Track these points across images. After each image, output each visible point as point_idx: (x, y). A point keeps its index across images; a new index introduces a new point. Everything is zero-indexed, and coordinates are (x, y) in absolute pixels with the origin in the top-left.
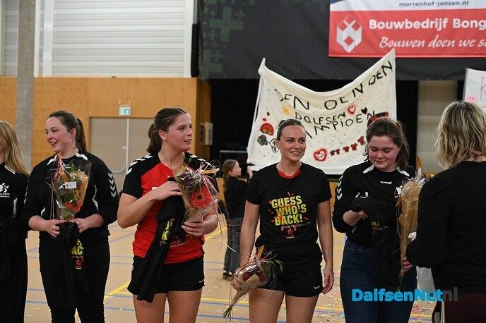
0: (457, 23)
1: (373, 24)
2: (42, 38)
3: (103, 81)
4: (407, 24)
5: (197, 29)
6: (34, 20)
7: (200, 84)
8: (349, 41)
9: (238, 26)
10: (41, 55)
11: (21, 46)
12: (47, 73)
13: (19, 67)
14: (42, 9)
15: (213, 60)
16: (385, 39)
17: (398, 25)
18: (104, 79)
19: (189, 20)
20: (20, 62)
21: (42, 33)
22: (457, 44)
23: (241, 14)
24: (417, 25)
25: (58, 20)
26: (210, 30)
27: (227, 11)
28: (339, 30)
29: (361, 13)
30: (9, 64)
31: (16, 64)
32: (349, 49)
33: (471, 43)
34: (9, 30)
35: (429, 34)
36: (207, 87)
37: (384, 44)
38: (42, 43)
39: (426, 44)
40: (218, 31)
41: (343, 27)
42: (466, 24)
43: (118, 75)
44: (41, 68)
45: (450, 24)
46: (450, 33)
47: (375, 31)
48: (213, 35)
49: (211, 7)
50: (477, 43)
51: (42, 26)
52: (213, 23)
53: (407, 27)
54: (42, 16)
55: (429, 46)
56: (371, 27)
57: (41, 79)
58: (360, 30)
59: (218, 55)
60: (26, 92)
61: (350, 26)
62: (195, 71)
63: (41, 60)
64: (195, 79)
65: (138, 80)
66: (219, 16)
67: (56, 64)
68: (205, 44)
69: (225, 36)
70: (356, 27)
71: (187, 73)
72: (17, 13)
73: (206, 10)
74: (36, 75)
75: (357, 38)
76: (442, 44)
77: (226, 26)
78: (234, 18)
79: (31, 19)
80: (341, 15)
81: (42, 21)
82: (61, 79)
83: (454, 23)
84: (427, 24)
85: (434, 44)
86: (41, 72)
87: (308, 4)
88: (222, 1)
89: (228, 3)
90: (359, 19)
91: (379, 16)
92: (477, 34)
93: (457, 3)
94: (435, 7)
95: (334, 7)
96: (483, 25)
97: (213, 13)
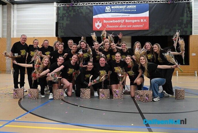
0: (127, 21)
1: (105, 21)
2: (13, 26)
3: (31, 38)
4: (114, 21)
5: (57, 24)
8: (98, 26)
9: (68, 22)
10: (13, 31)
11: (7, 29)
12: (15, 37)
13: (7, 35)
14: (13, 18)
15: (61, 32)
16: (108, 25)
17: (111, 22)
19: (55, 21)
20: (7, 34)
21: (13, 25)
22: (127, 26)
23: (69, 19)
24: (116, 21)
25: (18, 21)
26: (60, 24)
27: (65, 18)
28: (96, 23)
29: (101, 18)
30: (4, 34)
31: (6, 34)
32: (98, 28)
33: (130, 26)
34: (4, 25)
35: (120, 24)
36: (61, 39)
37: (108, 27)
38: (13, 28)
39: (119, 27)
40: (63, 24)
41: (97, 22)
42: (129, 21)
43: (35, 37)
44: (13, 35)
45: (125, 21)
46: (125, 23)
47: (105, 23)
48: (61, 25)
49: (61, 17)
50: (132, 26)
51: (13, 23)
52: (61, 22)
53: (114, 22)
54: (13, 20)
55: (120, 27)
56: (104, 22)
58: (101, 23)
59: (63, 31)
60: (9, 42)
61: (98, 22)
62: (57, 35)
63: (13, 33)
64: (57, 37)
66: (63, 20)
67: (17, 34)
68: (59, 27)
69: (65, 25)
70: (100, 22)
71: (55, 36)
72: (6, 20)
73: (59, 18)
74: (12, 37)
75: (101, 25)
76: (123, 26)
77: (65, 22)
78: (67, 20)
79: (10, 21)
81: (13, 22)
83: (126, 21)
84: (119, 21)
85: (121, 26)
86: (13, 36)
87: (87, 16)
88: (64, 15)
89: (65, 16)
90: (101, 20)
91: (106, 19)
92: (131, 24)
93: (127, 15)
94: (121, 17)
95: (94, 17)
96: (133, 21)
97: (61, 19)
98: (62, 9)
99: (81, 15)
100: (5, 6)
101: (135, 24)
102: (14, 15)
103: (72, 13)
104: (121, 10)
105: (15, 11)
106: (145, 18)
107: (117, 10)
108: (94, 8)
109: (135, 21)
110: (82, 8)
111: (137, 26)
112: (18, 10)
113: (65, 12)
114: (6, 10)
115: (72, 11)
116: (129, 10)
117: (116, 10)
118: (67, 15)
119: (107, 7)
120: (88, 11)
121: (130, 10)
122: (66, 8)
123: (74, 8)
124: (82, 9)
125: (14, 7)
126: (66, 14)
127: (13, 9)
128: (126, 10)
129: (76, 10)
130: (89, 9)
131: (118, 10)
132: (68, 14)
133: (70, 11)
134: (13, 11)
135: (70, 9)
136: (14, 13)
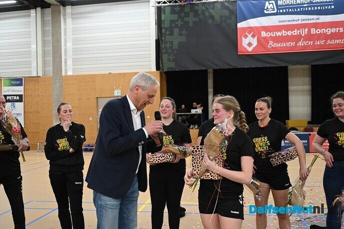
0: (313, 31)
1: (264, 34)
2: (66, 52)
3: (104, 76)
4: (284, 33)
5: (158, 43)
6: (61, 42)
7: (161, 74)
8: (250, 44)
9: (183, 39)
10: (66, 62)
11: (54, 57)
12: (70, 73)
13: (53, 70)
15: (169, 60)
16: (271, 43)
17: (279, 34)
18: (105, 74)
19: (153, 37)
20: (54, 67)
21: (66, 49)
22: (314, 43)
23: (184, 32)
24: (290, 33)
25: (75, 41)
26: (166, 43)
27: (176, 31)
28: (243, 38)
29: (256, 27)
30: (47, 69)
31: (51, 68)
32: (250, 49)
33: (322, 42)
34: (46, 49)
35: (298, 38)
37: (270, 46)
38: (66, 55)
39: (296, 44)
40: (171, 43)
41: (246, 37)
42: (319, 31)
43: (113, 72)
44: (66, 70)
45: (309, 31)
46: (309, 37)
47: (265, 38)
48: (168, 45)
49: (166, 29)
50: (326, 42)
51: (66, 45)
52: (168, 39)
53: (284, 35)
54: (65, 39)
55: (298, 45)
56: (262, 36)
57: (66, 76)
58: (256, 38)
59: (172, 57)
60: (58, 84)
61: (250, 36)
62: (158, 68)
63: (66, 65)
64: (158, 72)
66: (172, 34)
67: (75, 67)
68: (164, 51)
69: (176, 46)
70: (253, 36)
71: (154, 69)
72: (51, 38)
73: (163, 31)
74: (63, 74)
75: (255, 42)
76: (305, 43)
77: (176, 39)
78: (181, 35)
79: (59, 41)
80: (244, 29)
81: (66, 42)
82: (78, 76)
83: (312, 31)
84: (296, 32)
85: (300, 44)
86: (66, 72)
87: (224, 24)
88: (173, 25)
89: (177, 26)
90: (255, 31)
91: (267, 29)
92: (326, 37)
93: (313, 19)
94: (300, 22)
95: (239, 25)
96: (329, 31)
97: (168, 33)
98: (168, 10)
99: (210, 21)
100: (48, 11)
101: (333, 36)
102: (65, 29)
103: (191, 19)
104: (300, 8)
105: (69, 21)
107: (291, 8)
108: (239, 5)
109: (333, 30)
110: (211, 7)
111: (338, 41)
112: (74, 16)
113: (175, 17)
114: (49, 18)
115: (191, 14)
116: (317, 6)
117: (289, 8)
118: (179, 23)
119: (267, 3)
120: (226, 13)
121: (320, 6)
122: (177, 9)
123: (196, 8)
124: (213, 8)
125: (65, 11)
126: (177, 21)
127: (65, 15)
128: (311, 7)
129: (200, 12)
130: (227, 8)
131: (294, 8)
132: (182, 20)
133: (187, 15)
134: (65, 19)
135: (187, 10)
136: (65, 25)
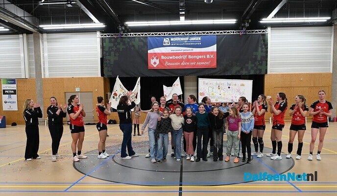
0: (190, 57)
1: (163, 57)
2: (44, 63)
5: (102, 60)
6: (40, 57)
7: (105, 79)
8: (155, 63)
9: (117, 58)
10: (44, 70)
11: (36, 67)
12: (47, 77)
14: (43, 52)
15: (108, 71)
16: (167, 62)
17: (171, 58)
18: (69, 78)
19: (99, 56)
20: (36, 73)
22: (190, 63)
23: (117, 54)
24: (177, 57)
25: (50, 56)
27: (112, 53)
28: (151, 59)
30: (32, 73)
31: (34, 73)
32: (155, 66)
33: (194, 63)
34: (31, 60)
35: (181, 61)
36: (108, 80)
37: (166, 64)
39: (180, 64)
40: (109, 60)
41: (153, 59)
42: (193, 57)
43: (75, 77)
44: (44, 74)
45: (188, 57)
46: (188, 60)
47: (163, 60)
49: (106, 52)
50: (196, 63)
52: (108, 57)
53: (174, 58)
54: (44, 55)
57: (45, 79)
59: (110, 69)
60: (39, 84)
61: (155, 58)
62: (102, 74)
64: (103, 77)
65: (82, 78)
66: (110, 55)
67: (50, 73)
68: (105, 65)
69: (112, 62)
71: (100, 75)
72: (34, 54)
74: (43, 78)
75: (158, 62)
76: (185, 64)
77: (112, 59)
78: (115, 56)
80: (152, 54)
82: (52, 79)
84: (180, 57)
85: (183, 64)
86: (44, 76)
87: (140, 50)
88: (110, 50)
89: (112, 50)
90: (158, 55)
91: (165, 54)
92: (196, 60)
93: (190, 50)
94: (182, 51)
95: (149, 52)
96: (198, 57)
97: (107, 54)
98: (107, 40)
99: (132, 48)
100: (31, 36)
101: (200, 60)
102: (43, 48)
103: (121, 47)
104: (182, 43)
105: (46, 43)
106: (212, 53)
107: (178, 43)
108: (149, 41)
109: (200, 57)
110: (133, 40)
111: (202, 63)
112: (49, 40)
113: (112, 45)
114: (32, 41)
115: (121, 43)
116: (192, 43)
117: (177, 43)
118: (114, 48)
119: (165, 39)
120: (142, 44)
121: (194, 43)
122: (113, 40)
123: (124, 40)
124: (134, 41)
125: (42, 37)
126: (113, 47)
127: (42, 39)
128: (189, 43)
129: (126, 43)
130: (142, 41)
131: (180, 43)
132: (116, 47)
133: (119, 44)
134: (43, 42)
135: (119, 40)
136: (43, 46)
